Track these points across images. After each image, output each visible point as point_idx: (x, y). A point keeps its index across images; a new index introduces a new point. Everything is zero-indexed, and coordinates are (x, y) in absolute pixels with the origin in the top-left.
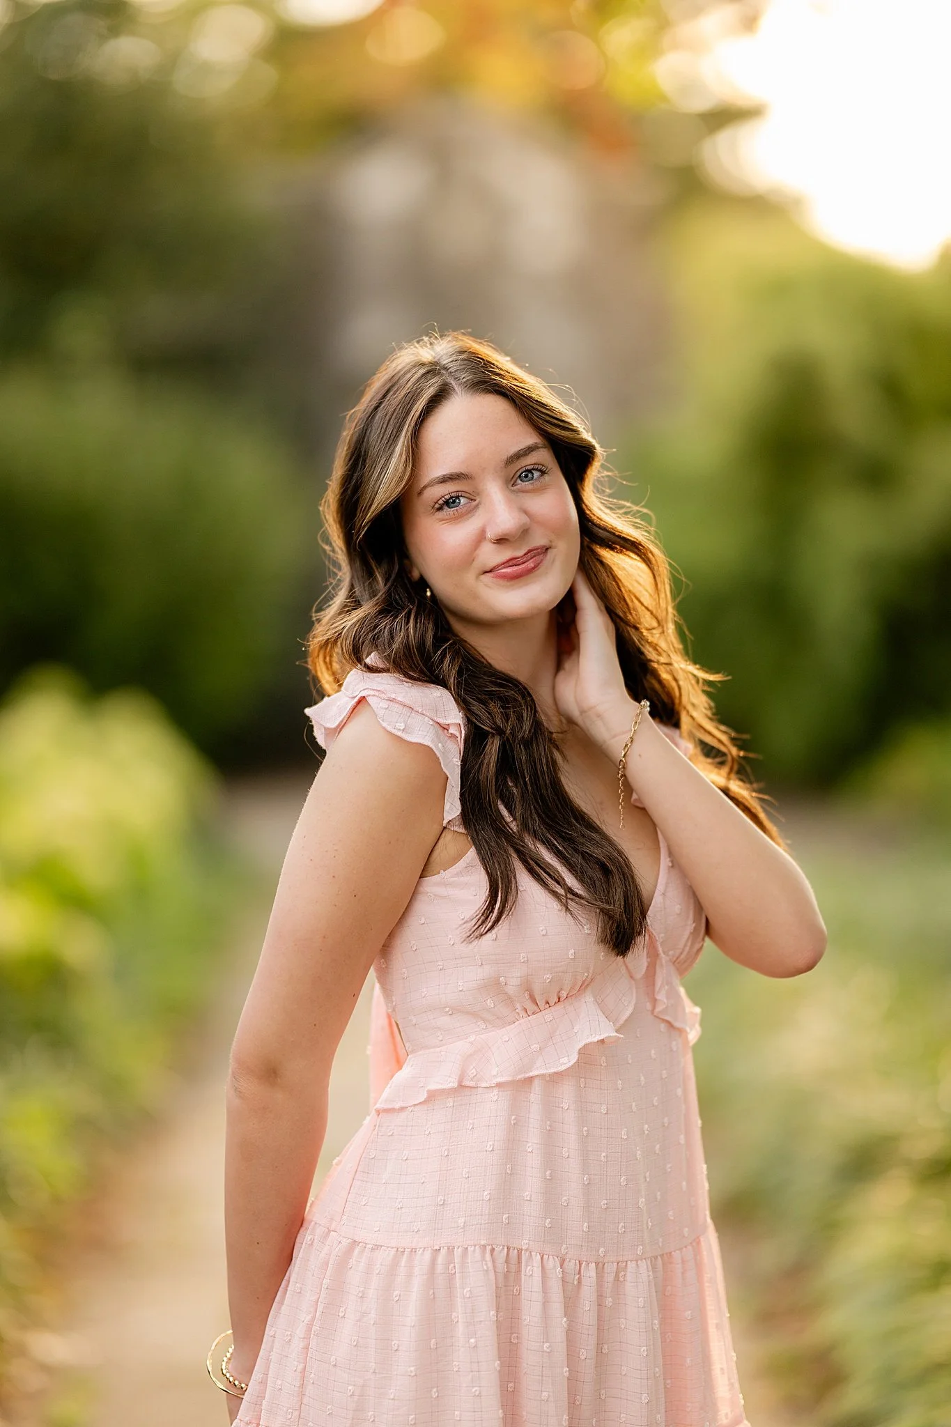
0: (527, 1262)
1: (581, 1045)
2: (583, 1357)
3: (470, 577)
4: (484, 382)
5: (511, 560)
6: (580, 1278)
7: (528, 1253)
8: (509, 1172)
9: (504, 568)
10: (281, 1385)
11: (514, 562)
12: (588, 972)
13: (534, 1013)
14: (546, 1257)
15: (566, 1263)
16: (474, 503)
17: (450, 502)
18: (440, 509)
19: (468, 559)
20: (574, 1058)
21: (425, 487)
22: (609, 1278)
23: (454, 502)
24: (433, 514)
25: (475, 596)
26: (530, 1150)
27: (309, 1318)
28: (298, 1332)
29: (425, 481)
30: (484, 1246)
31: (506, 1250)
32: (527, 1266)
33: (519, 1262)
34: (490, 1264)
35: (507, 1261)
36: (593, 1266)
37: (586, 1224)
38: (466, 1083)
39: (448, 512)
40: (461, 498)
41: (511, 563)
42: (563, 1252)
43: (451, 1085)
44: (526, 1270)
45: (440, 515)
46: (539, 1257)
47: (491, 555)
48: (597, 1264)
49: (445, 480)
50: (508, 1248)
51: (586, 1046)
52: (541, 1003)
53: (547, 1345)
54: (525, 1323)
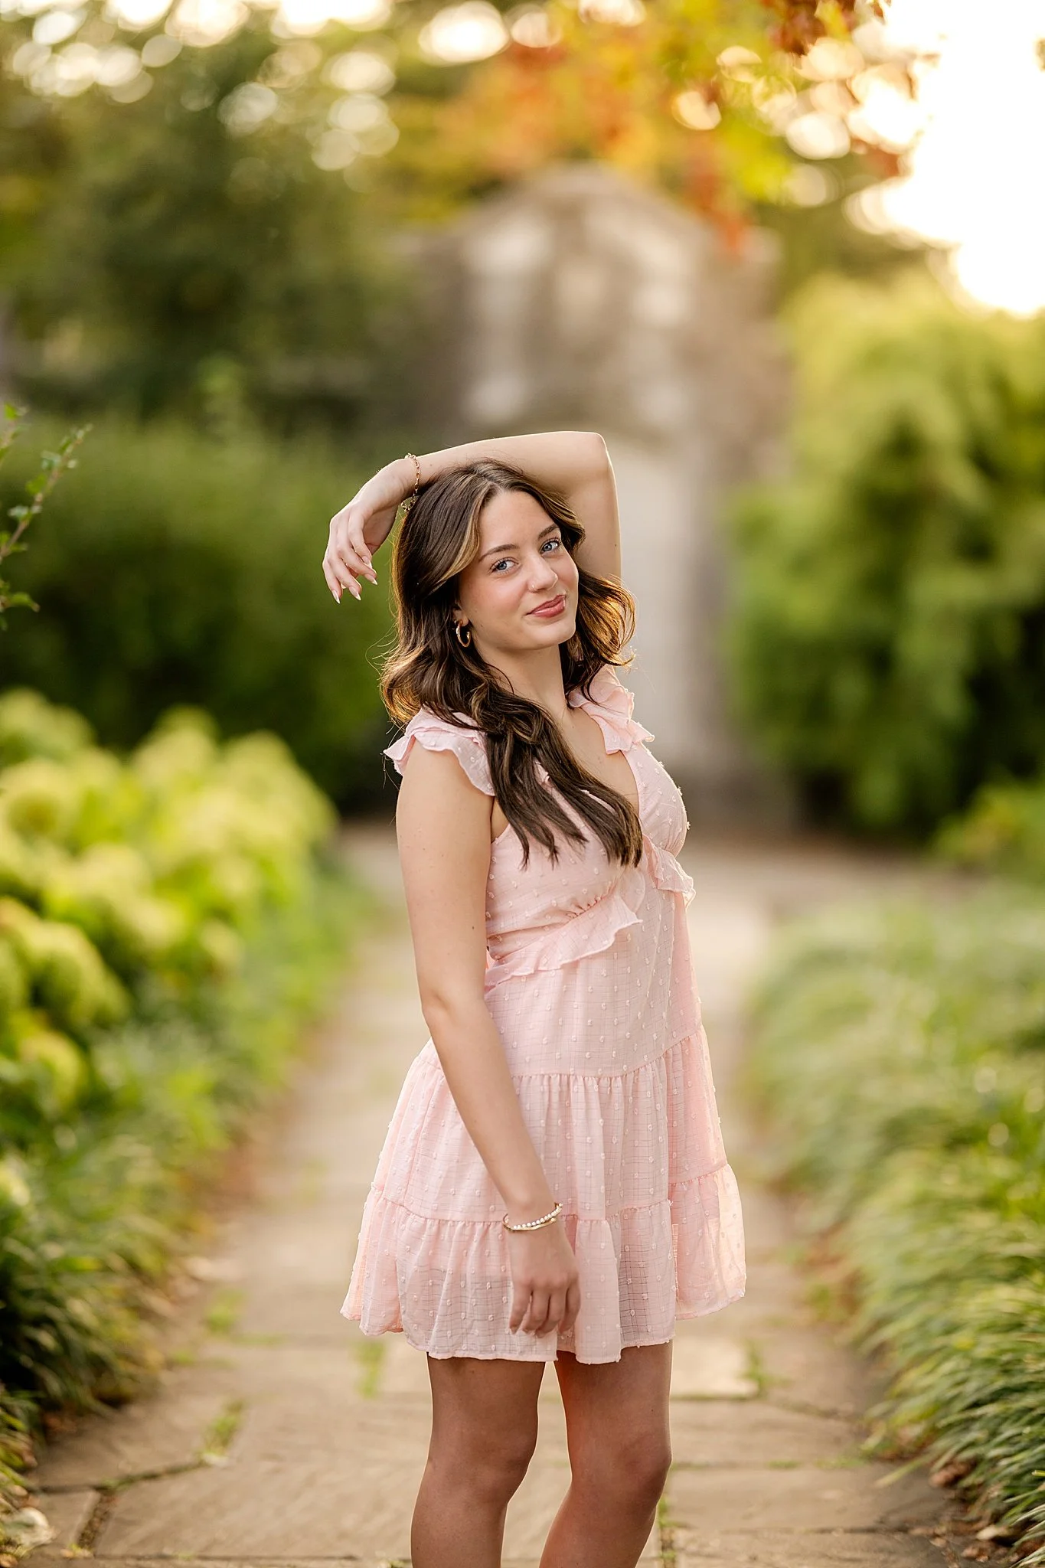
0: (574, 1082)
1: (616, 930)
2: (614, 1142)
3: (517, 617)
4: (518, 484)
5: (545, 603)
6: (611, 1090)
7: (574, 1077)
8: (560, 1023)
9: (541, 610)
10: (396, 1171)
11: (548, 604)
12: (612, 881)
13: (581, 914)
14: (586, 1079)
15: (601, 1081)
16: (519, 565)
17: (500, 566)
18: (494, 570)
19: (516, 605)
20: (612, 940)
21: (485, 556)
22: (630, 1084)
23: (502, 566)
24: (490, 574)
25: (520, 631)
26: (576, 1006)
27: (418, 1126)
28: (410, 1135)
29: (485, 551)
30: (543, 1076)
31: (559, 1076)
32: (574, 1086)
33: (568, 1084)
34: (546, 1088)
35: (560, 1085)
36: (619, 1079)
37: (614, 1052)
38: (540, 968)
39: (500, 572)
40: (507, 563)
41: (546, 606)
42: (599, 1074)
43: (529, 972)
44: (574, 1088)
45: (494, 574)
46: (582, 1079)
47: (532, 601)
48: (622, 1077)
49: (499, 550)
50: (561, 1075)
51: (619, 931)
52: (585, 907)
53: (589, 1138)
54: (574, 1124)
